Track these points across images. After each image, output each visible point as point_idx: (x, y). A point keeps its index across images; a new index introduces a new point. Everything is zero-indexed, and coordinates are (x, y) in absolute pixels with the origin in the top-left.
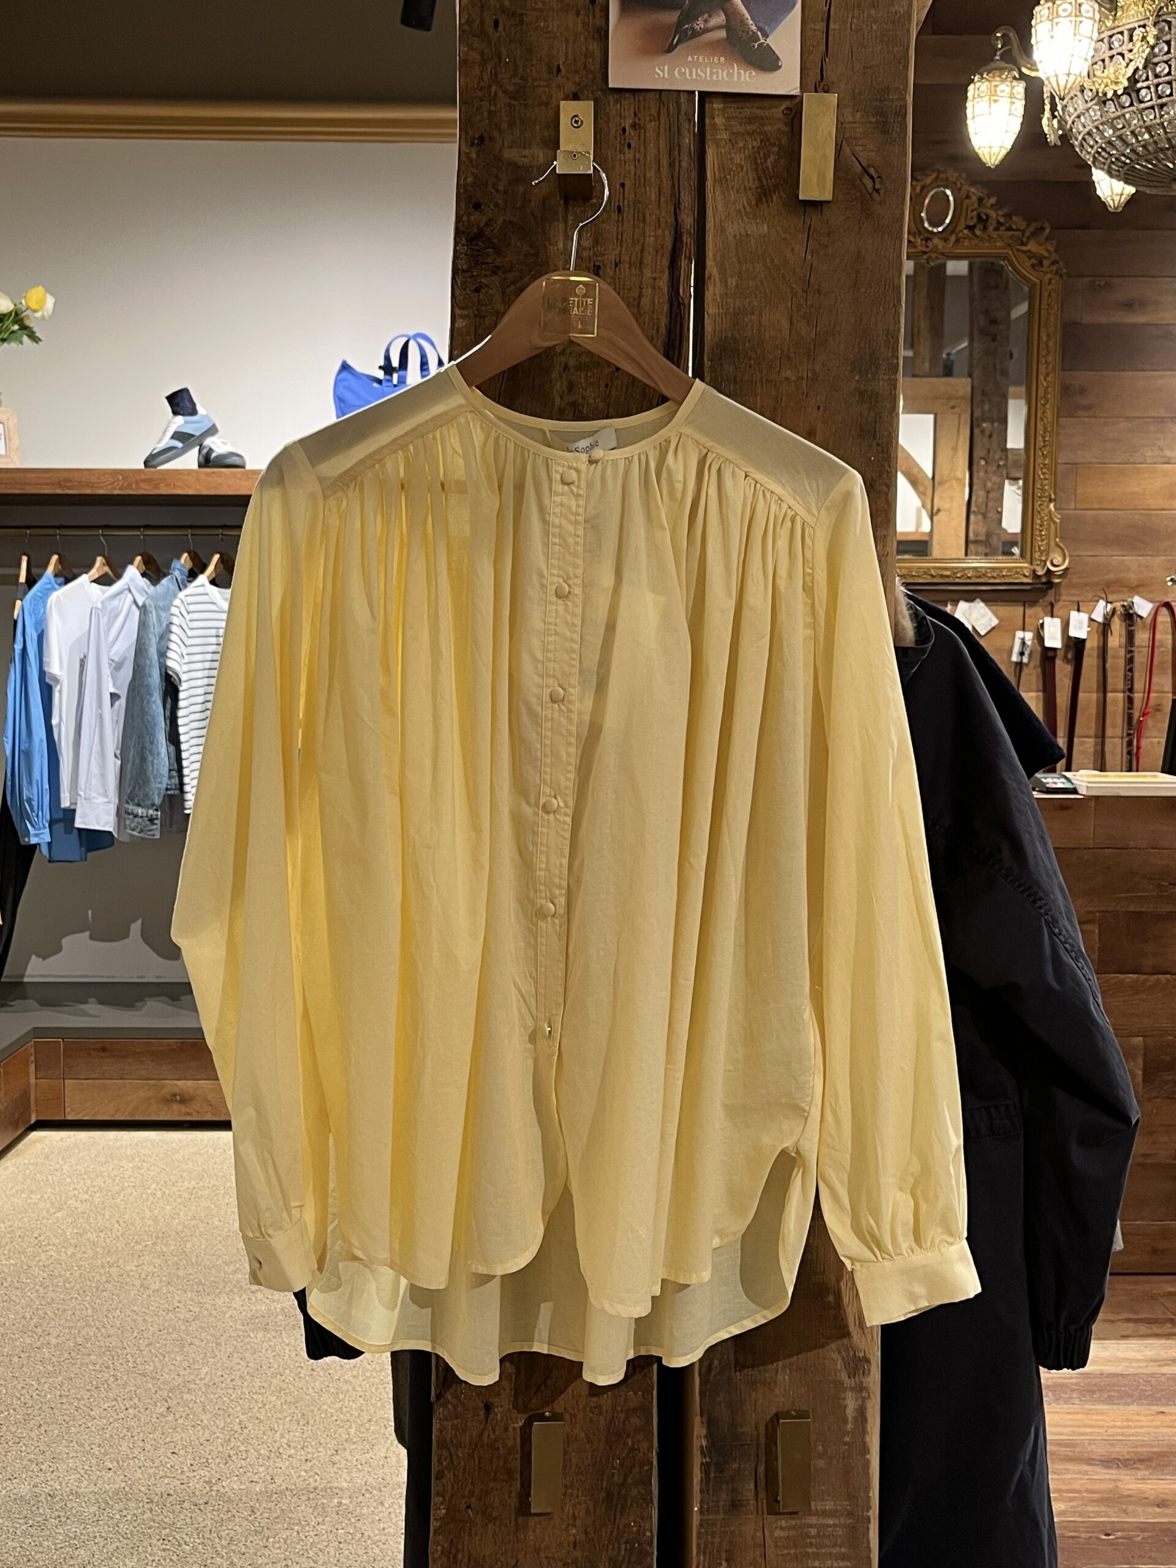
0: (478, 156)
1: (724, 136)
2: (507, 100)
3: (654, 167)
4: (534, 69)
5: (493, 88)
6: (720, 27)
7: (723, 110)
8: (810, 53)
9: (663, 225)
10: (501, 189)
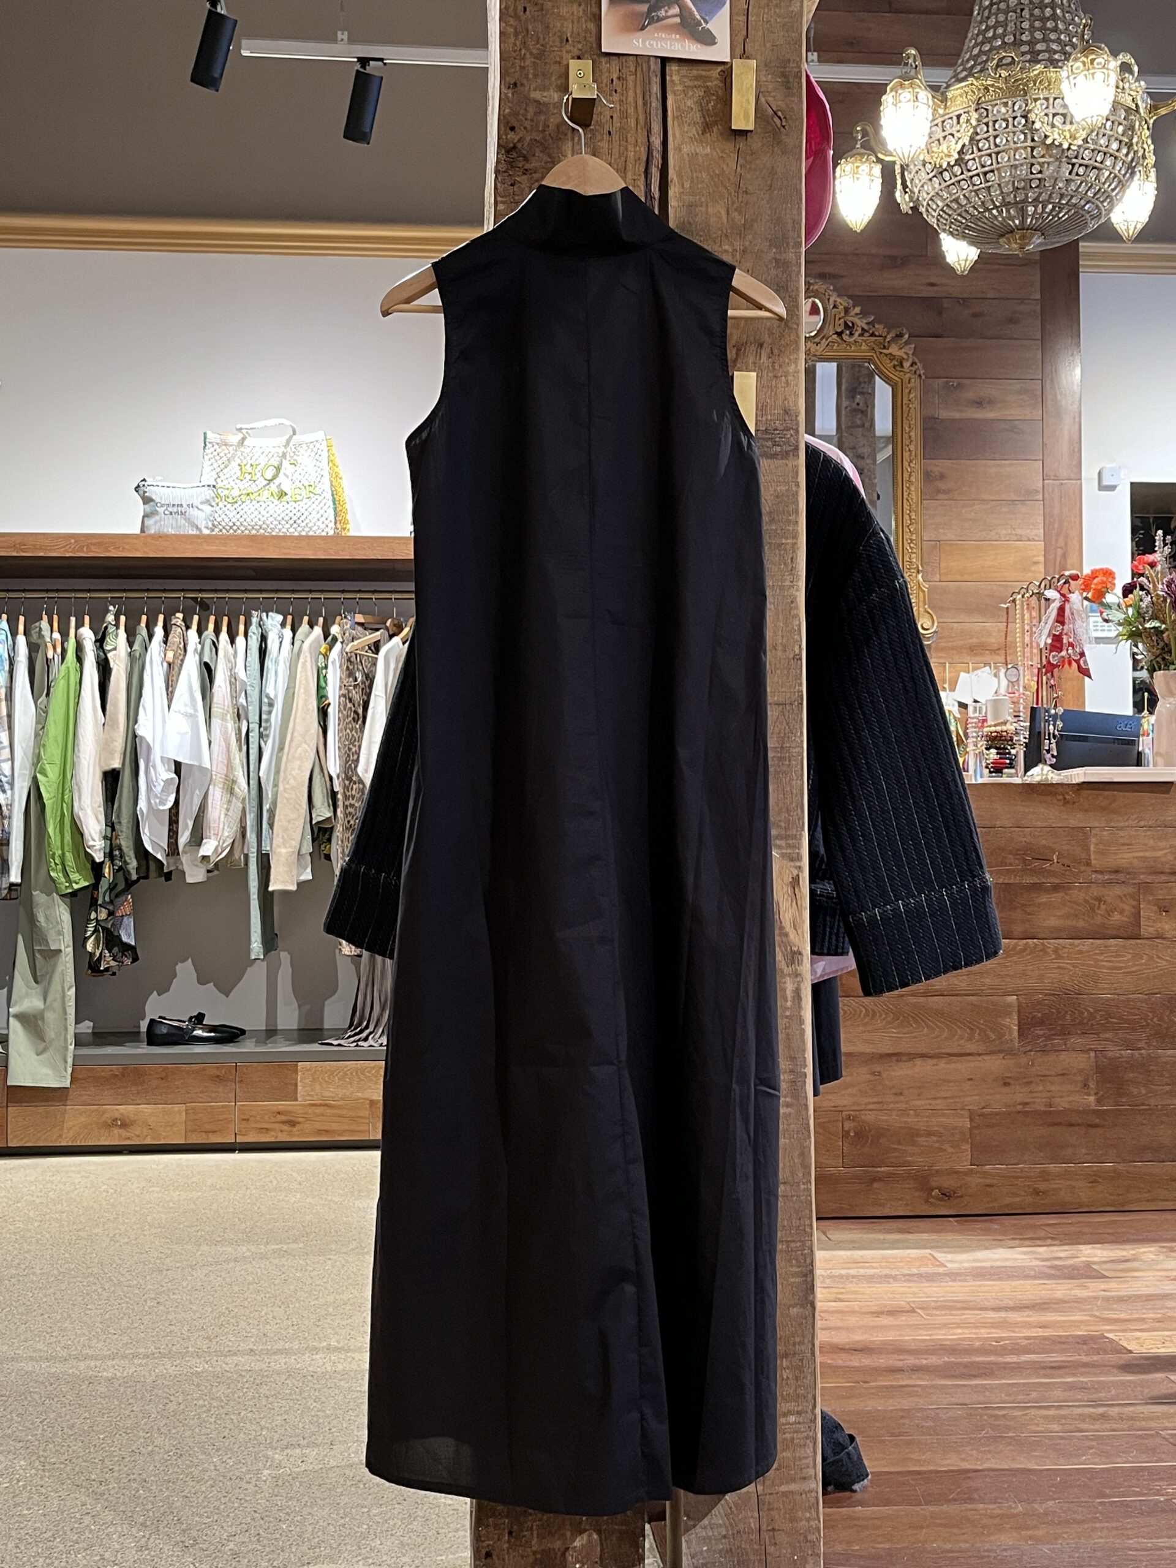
0: (513, 94)
1: (679, 88)
2: (533, 60)
3: (633, 104)
4: (551, 39)
5: (523, 51)
6: (676, 16)
7: (678, 71)
8: (737, 36)
9: (639, 144)
10: (529, 117)
